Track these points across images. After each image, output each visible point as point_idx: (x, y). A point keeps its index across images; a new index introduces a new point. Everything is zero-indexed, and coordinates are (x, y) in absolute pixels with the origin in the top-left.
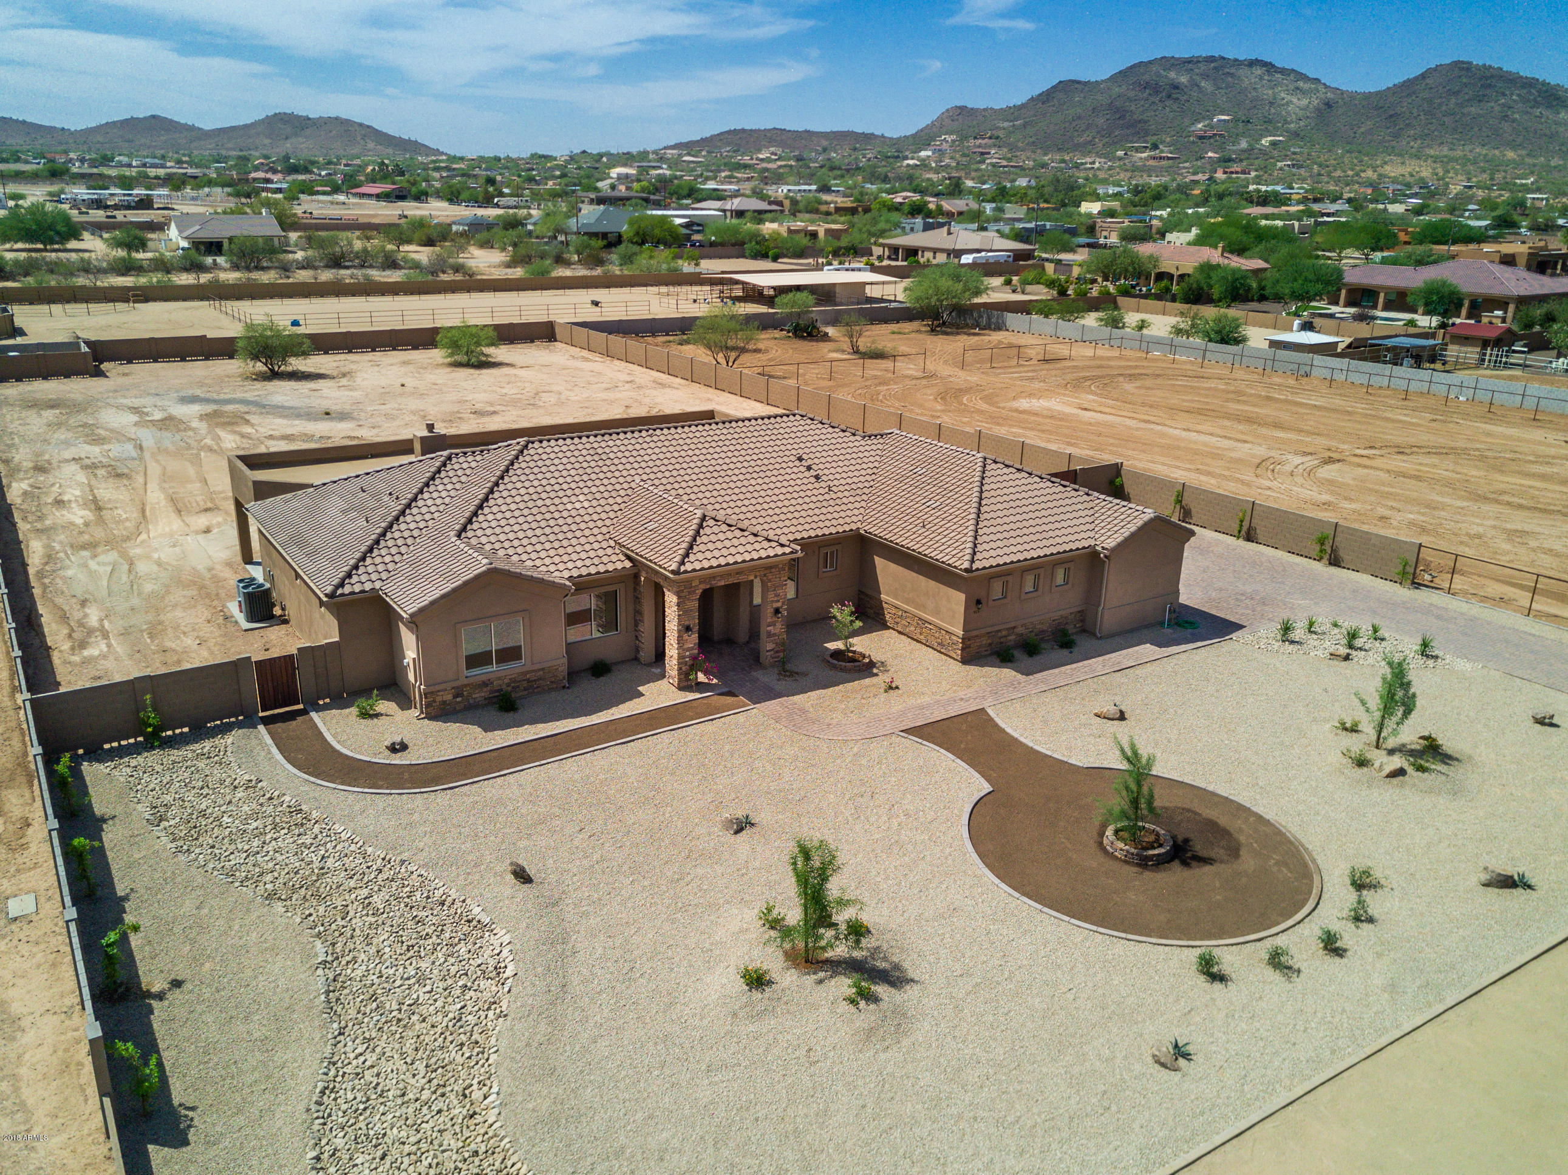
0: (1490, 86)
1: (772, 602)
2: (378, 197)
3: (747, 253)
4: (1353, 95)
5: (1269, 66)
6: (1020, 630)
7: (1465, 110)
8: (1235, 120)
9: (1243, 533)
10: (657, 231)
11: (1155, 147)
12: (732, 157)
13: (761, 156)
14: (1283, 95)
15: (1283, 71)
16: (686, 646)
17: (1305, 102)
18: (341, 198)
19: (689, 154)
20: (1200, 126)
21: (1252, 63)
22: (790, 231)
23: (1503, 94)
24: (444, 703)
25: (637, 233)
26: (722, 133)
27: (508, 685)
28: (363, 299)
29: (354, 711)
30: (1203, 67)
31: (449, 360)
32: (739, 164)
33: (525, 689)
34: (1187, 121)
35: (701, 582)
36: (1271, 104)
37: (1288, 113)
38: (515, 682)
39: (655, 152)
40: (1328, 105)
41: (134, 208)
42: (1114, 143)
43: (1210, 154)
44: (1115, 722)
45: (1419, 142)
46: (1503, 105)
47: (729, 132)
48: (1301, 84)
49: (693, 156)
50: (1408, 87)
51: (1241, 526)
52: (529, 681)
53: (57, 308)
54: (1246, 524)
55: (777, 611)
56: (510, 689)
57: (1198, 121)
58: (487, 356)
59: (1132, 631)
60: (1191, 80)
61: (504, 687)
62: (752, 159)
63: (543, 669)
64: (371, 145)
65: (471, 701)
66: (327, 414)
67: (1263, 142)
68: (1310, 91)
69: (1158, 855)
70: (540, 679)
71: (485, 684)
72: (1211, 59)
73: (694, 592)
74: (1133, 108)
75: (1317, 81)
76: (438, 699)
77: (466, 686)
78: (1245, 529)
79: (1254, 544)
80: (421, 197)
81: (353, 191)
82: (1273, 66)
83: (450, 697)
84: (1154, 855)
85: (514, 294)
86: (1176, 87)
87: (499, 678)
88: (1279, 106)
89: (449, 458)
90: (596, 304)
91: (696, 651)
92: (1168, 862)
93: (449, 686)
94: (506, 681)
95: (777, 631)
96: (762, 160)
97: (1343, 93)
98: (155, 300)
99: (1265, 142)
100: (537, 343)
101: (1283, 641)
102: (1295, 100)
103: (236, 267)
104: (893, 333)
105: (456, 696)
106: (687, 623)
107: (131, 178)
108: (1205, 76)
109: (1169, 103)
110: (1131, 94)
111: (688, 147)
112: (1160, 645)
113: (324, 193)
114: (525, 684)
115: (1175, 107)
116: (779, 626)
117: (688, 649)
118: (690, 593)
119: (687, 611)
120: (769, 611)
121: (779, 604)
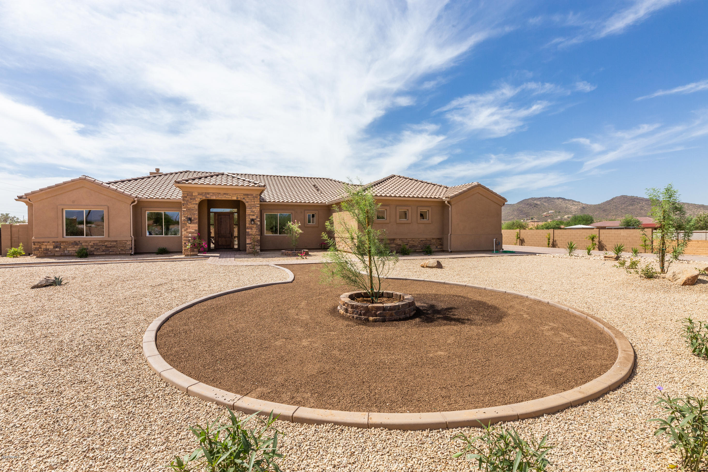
0: (634, 201)
1: (249, 215)
4: (591, 206)
5: (564, 199)
6: (399, 242)
7: (628, 208)
8: (556, 212)
9: (550, 245)
11: (532, 219)
14: (569, 206)
15: (568, 200)
16: (189, 230)
17: (576, 207)
20: (545, 213)
21: (558, 198)
23: (640, 203)
24: (47, 250)
27: (92, 247)
30: (544, 200)
33: (103, 251)
34: (541, 212)
35: (199, 194)
36: (566, 208)
37: (571, 210)
38: (97, 245)
40: (583, 208)
42: (520, 218)
43: (549, 220)
44: (434, 269)
45: (615, 216)
46: (641, 206)
48: (574, 203)
50: (608, 203)
51: (549, 242)
52: (106, 246)
54: (551, 241)
55: (252, 220)
56: (93, 249)
57: (544, 212)
59: (472, 251)
60: (541, 203)
61: (89, 247)
63: (116, 241)
65: (66, 252)
67: (565, 217)
68: (577, 205)
70: (114, 247)
71: (76, 244)
72: (546, 198)
73: (194, 199)
74: (525, 210)
75: (579, 202)
76: (43, 247)
77: (63, 242)
78: (551, 243)
79: (557, 249)
82: (565, 199)
83: (51, 247)
86: (537, 204)
87: (86, 242)
88: (568, 208)
91: (196, 235)
93: (51, 240)
95: (254, 233)
97: (587, 205)
99: (566, 217)
101: (571, 256)
102: (573, 207)
105: (56, 247)
106: (189, 216)
108: (545, 202)
109: (535, 208)
110: (524, 206)
114: (104, 248)
115: (537, 209)
116: (254, 230)
117: (190, 233)
118: (191, 199)
119: (188, 210)
120: (248, 220)
121: (254, 217)
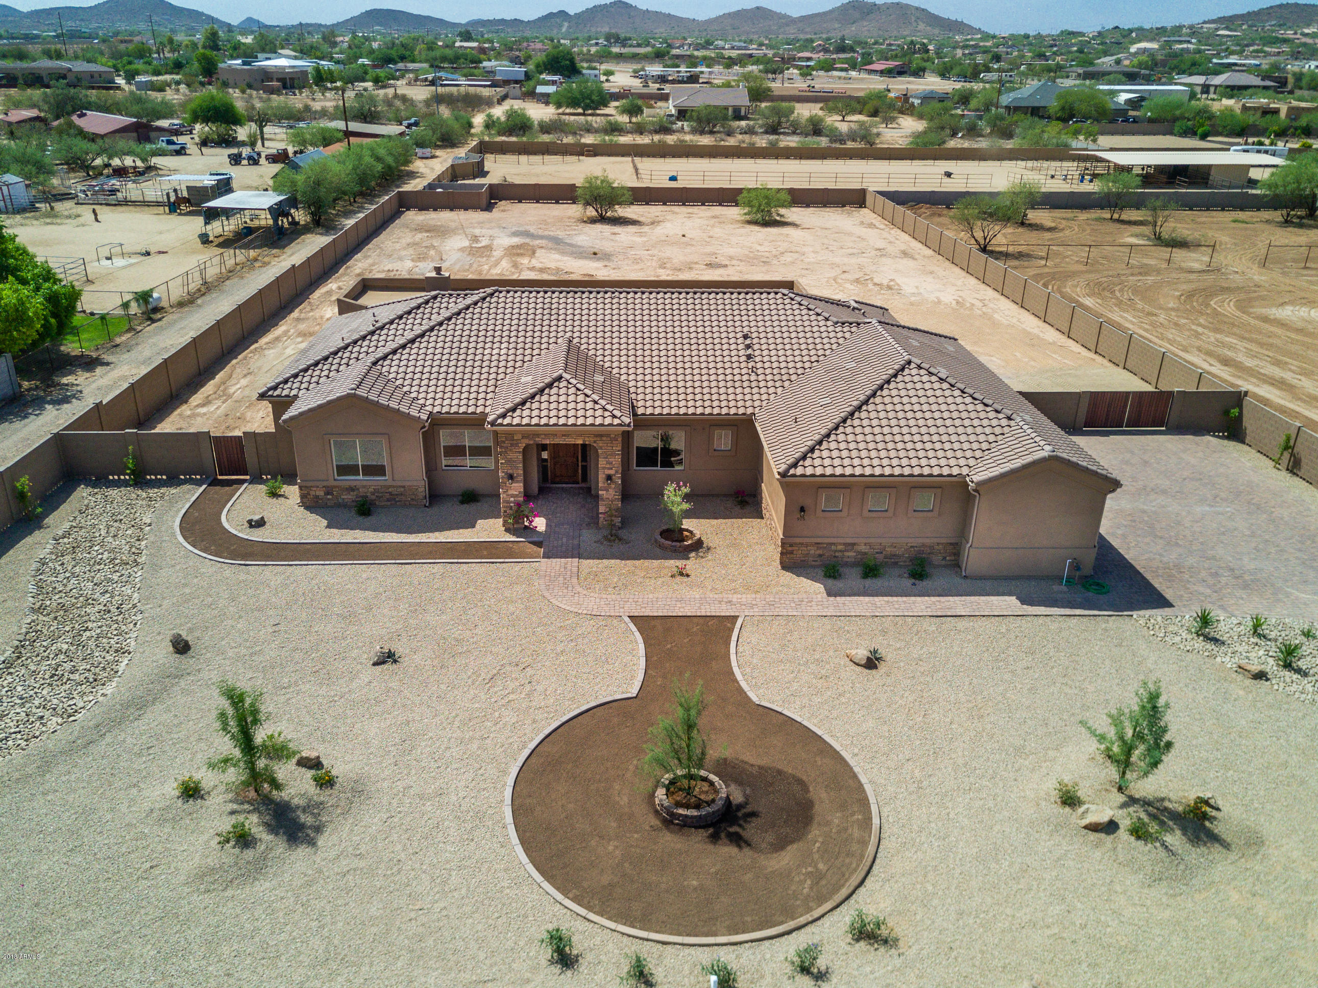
1: (604, 468)
2: (882, 73)
3: (1175, 131)
10: (1083, 107)
12: (1273, 31)
13: (1306, 31)
16: (510, 492)
18: (853, 74)
19: (1227, 28)
22: (1245, 108)
24: (317, 497)
25: (1063, 109)
26: (1271, 7)
27: (373, 494)
28: (752, 161)
29: (263, 488)
31: (748, 218)
32: (1277, 38)
33: (388, 500)
35: (523, 438)
38: (378, 492)
39: (1191, 27)
41: (685, 82)
44: (859, 669)
47: (1280, 6)
49: (1231, 30)
52: (390, 493)
53: (524, 158)
55: (609, 478)
56: (373, 497)
58: (782, 216)
59: (1007, 578)
61: (368, 495)
62: (1295, 33)
63: (405, 487)
64: (921, 26)
65: (340, 501)
66: (595, 254)
69: (686, 816)
70: (401, 494)
71: (351, 489)
73: (517, 445)
76: (312, 493)
77: (336, 487)
80: (918, 73)
81: (868, 67)
83: (322, 493)
84: (681, 815)
85: (886, 162)
87: (364, 487)
89: (435, 298)
90: (948, 175)
91: (522, 499)
92: (696, 828)
93: (323, 484)
94: (371, 490)
95: (611, 496)
96: (1306, 35)
98: (602, 155)
100: (847, 208)
101: (1198, 635)
103: (694, 131)
104: (1235, 221)
105: (327, 493)
106: (510, 471)
107: (711, 58)
111: (1228, 21)
112: (1023, 602)
113: (842, 70)
114: (388, 496)
116: (611, 492)
117: (513, 496)
118: (512, 445)
119: (509, 461)
120: (601, 477)
121: (612, 472)
